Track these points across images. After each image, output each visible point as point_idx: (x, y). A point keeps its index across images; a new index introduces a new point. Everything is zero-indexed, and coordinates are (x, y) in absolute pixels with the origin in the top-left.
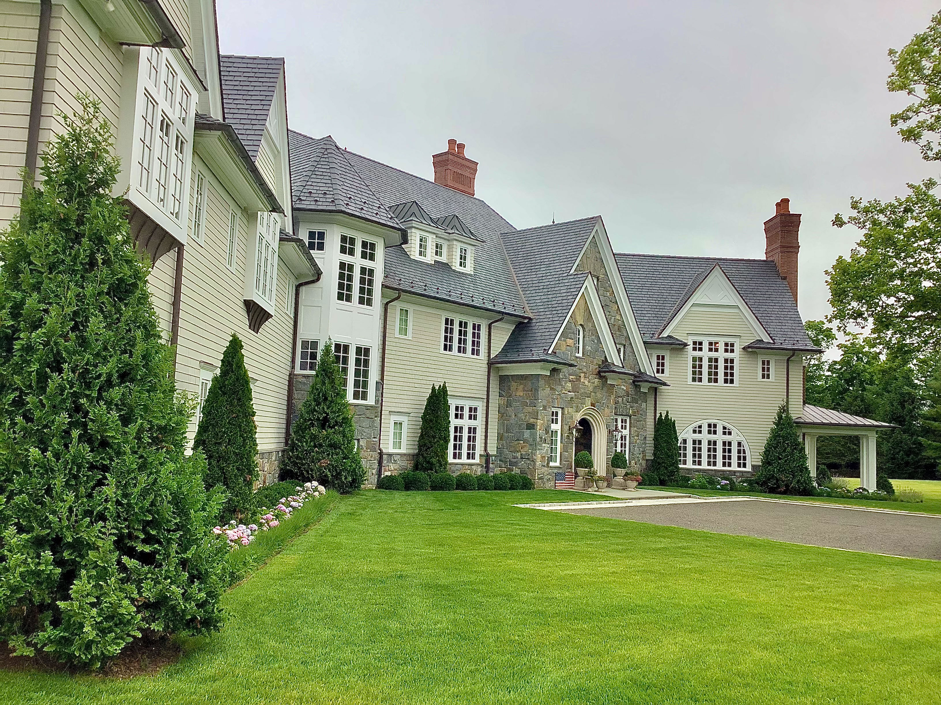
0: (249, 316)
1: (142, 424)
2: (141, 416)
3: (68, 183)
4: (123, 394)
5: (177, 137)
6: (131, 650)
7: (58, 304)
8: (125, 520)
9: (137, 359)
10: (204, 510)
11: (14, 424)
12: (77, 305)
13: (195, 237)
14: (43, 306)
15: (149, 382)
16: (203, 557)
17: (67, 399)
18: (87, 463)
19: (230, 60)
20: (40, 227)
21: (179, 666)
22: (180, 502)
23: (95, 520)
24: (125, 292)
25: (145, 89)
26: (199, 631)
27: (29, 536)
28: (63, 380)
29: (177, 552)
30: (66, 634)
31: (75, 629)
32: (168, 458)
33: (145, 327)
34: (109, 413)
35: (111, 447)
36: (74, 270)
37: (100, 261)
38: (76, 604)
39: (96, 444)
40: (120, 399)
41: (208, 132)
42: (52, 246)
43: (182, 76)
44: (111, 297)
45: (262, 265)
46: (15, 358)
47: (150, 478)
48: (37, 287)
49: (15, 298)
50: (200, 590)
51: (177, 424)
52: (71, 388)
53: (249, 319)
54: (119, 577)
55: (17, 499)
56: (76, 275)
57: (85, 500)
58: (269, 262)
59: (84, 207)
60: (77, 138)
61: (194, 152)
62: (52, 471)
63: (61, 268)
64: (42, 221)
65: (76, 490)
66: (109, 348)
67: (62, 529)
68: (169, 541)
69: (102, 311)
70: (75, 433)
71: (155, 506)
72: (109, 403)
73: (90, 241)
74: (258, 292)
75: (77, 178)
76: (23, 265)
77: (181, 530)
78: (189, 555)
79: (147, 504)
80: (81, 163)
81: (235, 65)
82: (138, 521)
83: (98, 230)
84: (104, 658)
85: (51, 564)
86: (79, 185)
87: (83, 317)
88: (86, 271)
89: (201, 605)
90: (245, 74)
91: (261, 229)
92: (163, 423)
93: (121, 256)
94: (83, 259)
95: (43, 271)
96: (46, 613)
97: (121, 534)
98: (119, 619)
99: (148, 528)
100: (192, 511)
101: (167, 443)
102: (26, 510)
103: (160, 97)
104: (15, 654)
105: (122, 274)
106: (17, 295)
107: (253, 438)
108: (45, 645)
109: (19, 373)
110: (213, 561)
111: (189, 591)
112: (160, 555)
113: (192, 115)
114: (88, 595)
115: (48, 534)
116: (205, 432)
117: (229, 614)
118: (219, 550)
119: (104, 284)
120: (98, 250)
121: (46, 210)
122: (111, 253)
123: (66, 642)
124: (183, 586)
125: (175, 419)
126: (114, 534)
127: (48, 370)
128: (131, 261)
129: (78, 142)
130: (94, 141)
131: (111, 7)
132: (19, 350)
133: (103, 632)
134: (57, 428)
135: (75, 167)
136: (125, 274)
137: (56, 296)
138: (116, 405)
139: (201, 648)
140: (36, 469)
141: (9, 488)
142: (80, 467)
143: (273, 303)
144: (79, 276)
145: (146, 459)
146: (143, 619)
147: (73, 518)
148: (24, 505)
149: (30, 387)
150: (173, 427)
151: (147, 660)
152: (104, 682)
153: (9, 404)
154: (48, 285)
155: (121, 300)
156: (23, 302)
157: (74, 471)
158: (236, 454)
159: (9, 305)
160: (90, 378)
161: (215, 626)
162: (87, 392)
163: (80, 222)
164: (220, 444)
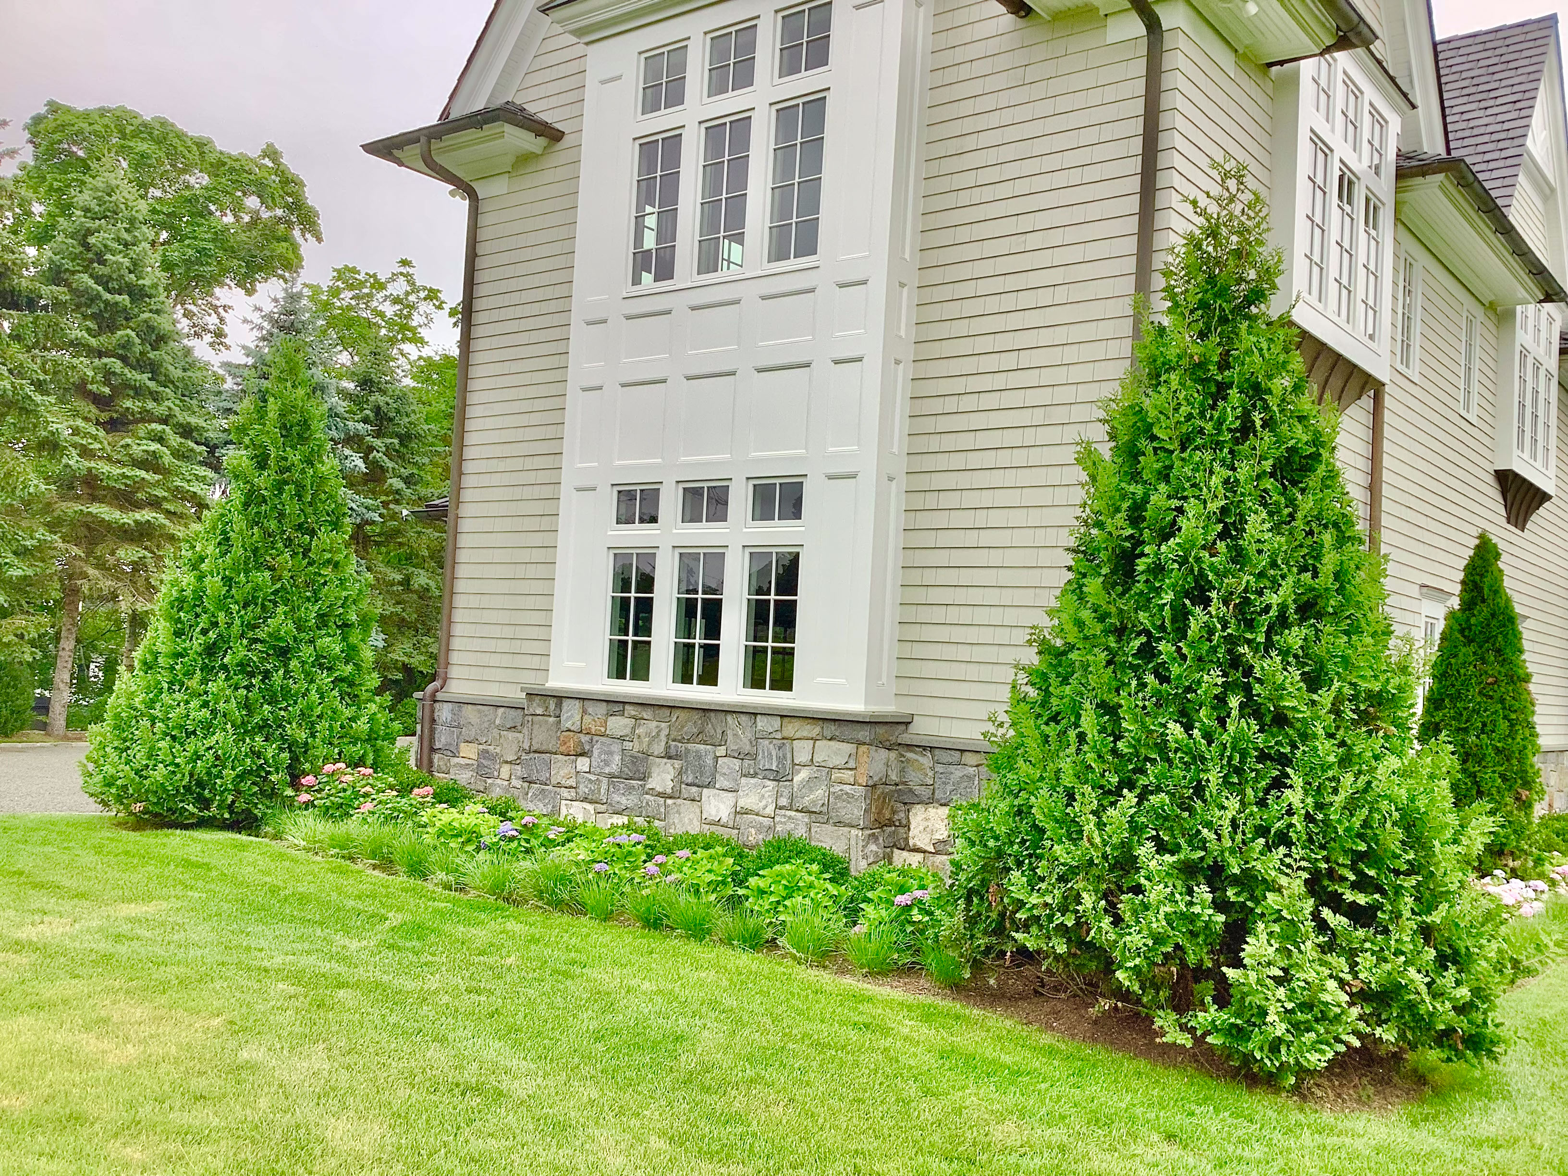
0: (1505, 500)
1: (1340, 689)
2: (1338, 673)
3: (1203, 305)
4: (1305, 640)
5: (1368, 200)
6: (1341, 1067)
7: (1197, 498)
8: (1322, 847)
9: (1326, 580)
10: (1455, 842)
11: (1142, 685)
12: (1226, 497)
13: (1402, 368)
14: (1174, 503)
15: (1347, 618)
16: (1462, 925)
17: (1218, 646)
18: (1255, 749)
19: (1452, 45)
20: (1165, 382)
21: (1427, 1109)
22: (1414, 826)
23: (1273, 842)
24: (1300, 470)
25: (1312, 130)
26: (1460, 1056)
27: (1175, 858)
28: (1211, 617)
29: (1413, 912)
30: (1239, 1022)
31: (1253, 1015)
32: (1386, 748)
33: (1336, 525)
34: (1286, 670)
35: (1291, 726)
36: (1217, 443)
37: (1258, 423)
38: (1253, 976)
39: (1268, 720)
40: (1302, 647)
41: (1420, 180)
42: (1184, 410)
43: (1370, 93)
44: (1277, 480)
45: (1528, 403)
46: (1137, 585)
47: (1359, 781)
48: (1164, 476)
49: (1133, 494)
50: (1458, 983)
51: (1400, 688)
52: (1223, 630)
53: (1506, 506)
54: (1317, 941)
55: (1154, 799)
56: (1221, 450)
57: (1255, 809)
58: (1542, 396)
59: (1229, 340)
60: (1213, 233)
61: (1397, 219)
62: (1203, 759)
63: (1199, 441)
64: (1167, 371)
65: (1242, 793)
66: (1279, 562)
67: (1222, 852)
68: (1398, 890)
69: (1265, 505)
70: (1234, 702)
71: (1371, 828)
72: (1284, 653)
73: (1240, 392)
74: (1520, 454)
75: (1216, 296)
76: (1143, 443)
77: (1417, 874)
78: (1435, 918)
79: (1357, 822)
80: (1221, 270)
81: (1462, 51)
82: (1345, 851)
83: (1253, 373)
84: (1302, 1072)
85: (1210, 907)
86: (1220, 306)
87: (1236, 515)
88: (1236, 441)
89: (1461, 1009)
90: (1481, 64)
91: (1523, 337)
92: (1376, 687)
93: (1292, 411)
94: (1233, 422)
95: (1171, 448)
96: (1204, 984)
97: (1316, 870)
98: (1321, 1011)
99: (1362, 866)
100: (1436, 843)
101: (1385, 722)
102: (1166, 819)
103: (1335, 140)
104: (1164, 1039)
105: (1294, 441)
106: (1138, 490)
107: (1529, 723)
108: (1208, 1033)
109: (1146, 608)
110: (1480, 935)
111: (1438, 981)
112: (1384, 912)
113: (1391, 156)
114: (1269, 964)
115: (1202, 859)
116: (1437, 709)
117: (1516, 1033)
118: (1489, 917)
119: (1266, 459)
120: (1254, 406)
121: (1172, 353)
122: (1275, 408)
123: (1238, 1033)
124: (1427, 971)
125: (1395, 682)
126: (1304, 869)
127: (1187, 602)
128: (1305, 417)
129: (1215, 238)
130: (1243, 231)
131: (1252, 9)
132: (1142, 573)
133: (1298, 1028)
134: (1206, 693)
135: (1211, 279)
136: (1299, 440)
137: (1194, 485)
138: (1296, 656)
139: (1465, 1086)
140: (1179, 755)
141: (1141, 782)
142: (1244, 755)
143: (1552, 471)
144: (1226, 450)
145: (1350, 748)
146: (1360, 1018)
147: (1239, 837)
148: (1164, 811)
149: (1162, 628)
150: (1393, 695)
151: (1371, 1090)
152: (1301, 1110)
153: (1133, 655)
154: (1181, 470)
155: (1294, 483)
156: (1146, 500)
157: (1236, 761)
158: (1498, 751)
159: (1125, 505)
160: (1252, 613)
161: (1490, 1052)
162: (1249, 636)
163: (1224, 365)
164: (1466, 730)
